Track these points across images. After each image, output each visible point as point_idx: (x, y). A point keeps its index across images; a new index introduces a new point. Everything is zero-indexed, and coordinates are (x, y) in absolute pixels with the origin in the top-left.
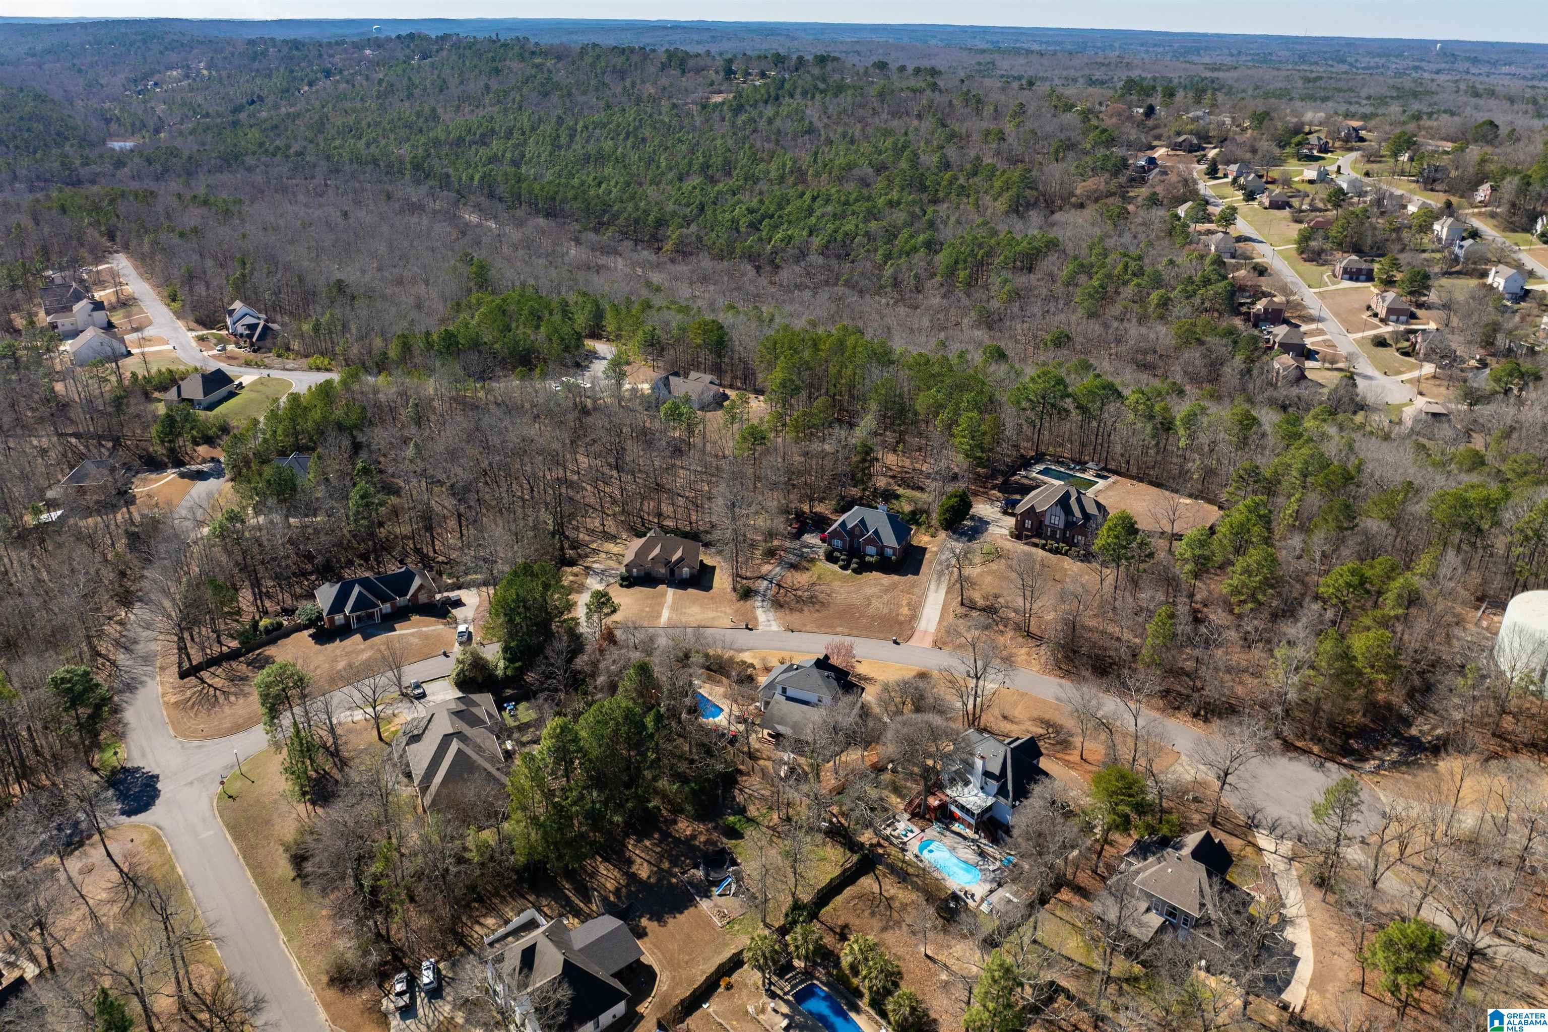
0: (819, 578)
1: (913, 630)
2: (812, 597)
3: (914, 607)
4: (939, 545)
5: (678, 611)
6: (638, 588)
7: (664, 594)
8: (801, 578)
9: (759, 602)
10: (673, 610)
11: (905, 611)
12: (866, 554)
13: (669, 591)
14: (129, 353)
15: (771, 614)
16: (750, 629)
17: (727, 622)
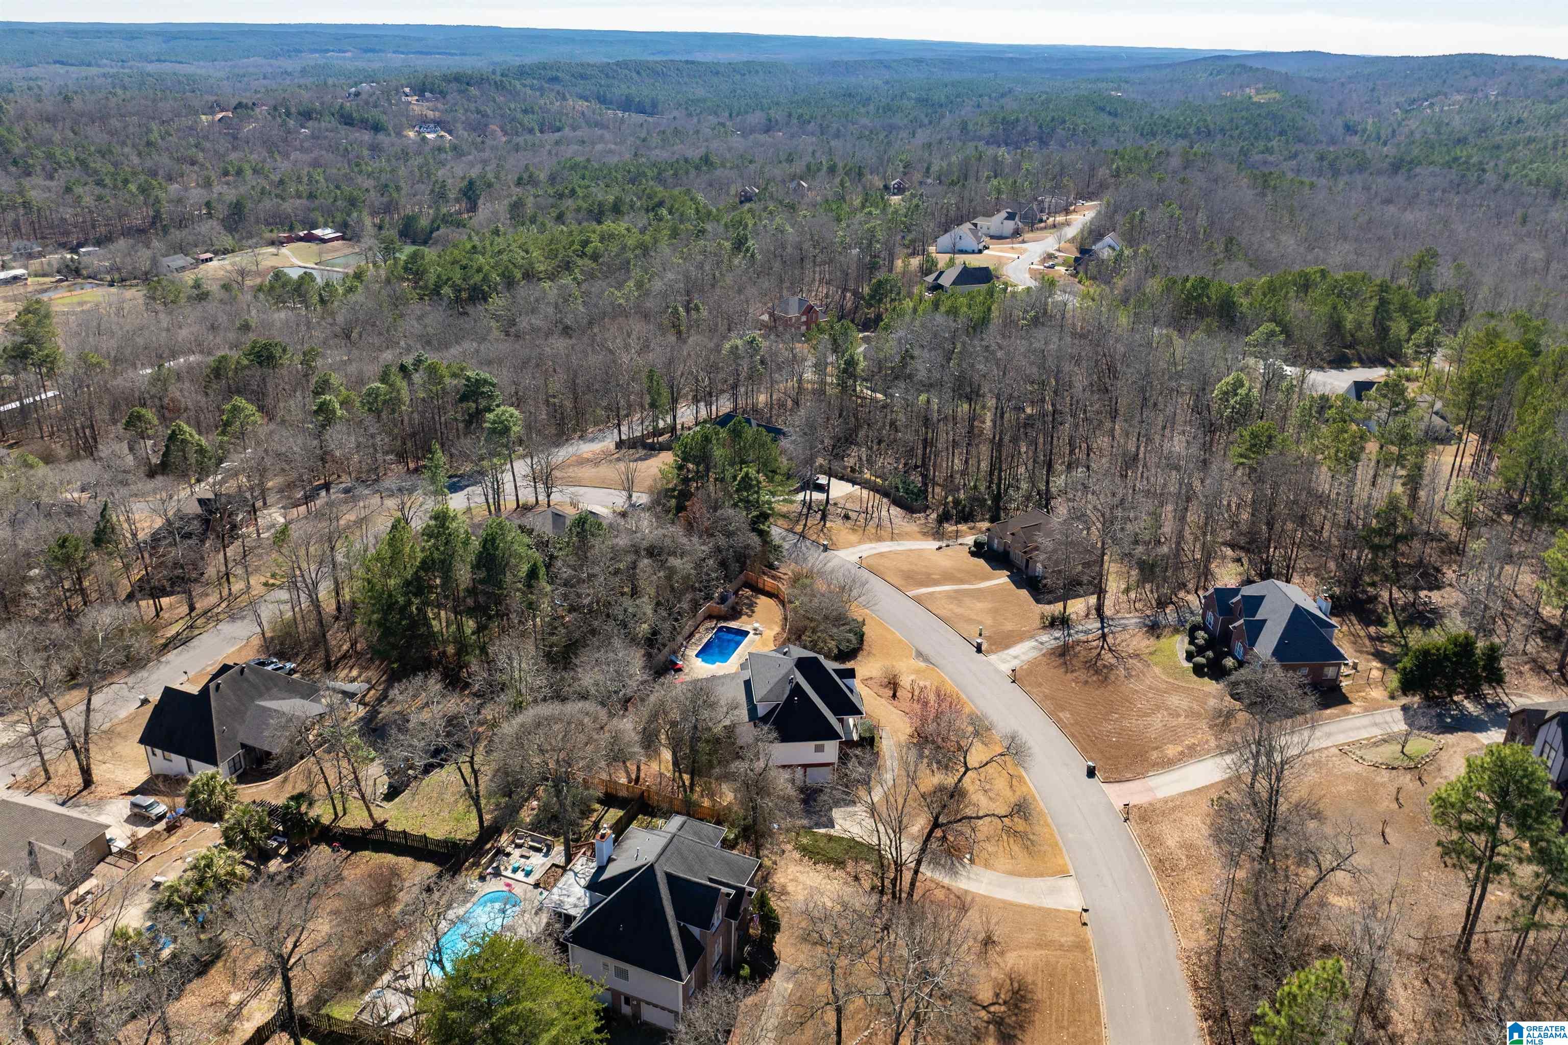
0: (1151, 654)
1: (1140, 776)
2: (1111, 668)
3: (1191, 754)
4: (1372, 707)
5: (956, 597)
6: (981, 562)
7: (987, 578)
8: (1139, 642)
9: (1050, 639)
10: (956, 591)
11: (1171, 751)
12: (1230, 653)
13: (1002, 579)
14: (980, 252)
15: (1034, 654)
16: (979, 649)
17: (972, 631)
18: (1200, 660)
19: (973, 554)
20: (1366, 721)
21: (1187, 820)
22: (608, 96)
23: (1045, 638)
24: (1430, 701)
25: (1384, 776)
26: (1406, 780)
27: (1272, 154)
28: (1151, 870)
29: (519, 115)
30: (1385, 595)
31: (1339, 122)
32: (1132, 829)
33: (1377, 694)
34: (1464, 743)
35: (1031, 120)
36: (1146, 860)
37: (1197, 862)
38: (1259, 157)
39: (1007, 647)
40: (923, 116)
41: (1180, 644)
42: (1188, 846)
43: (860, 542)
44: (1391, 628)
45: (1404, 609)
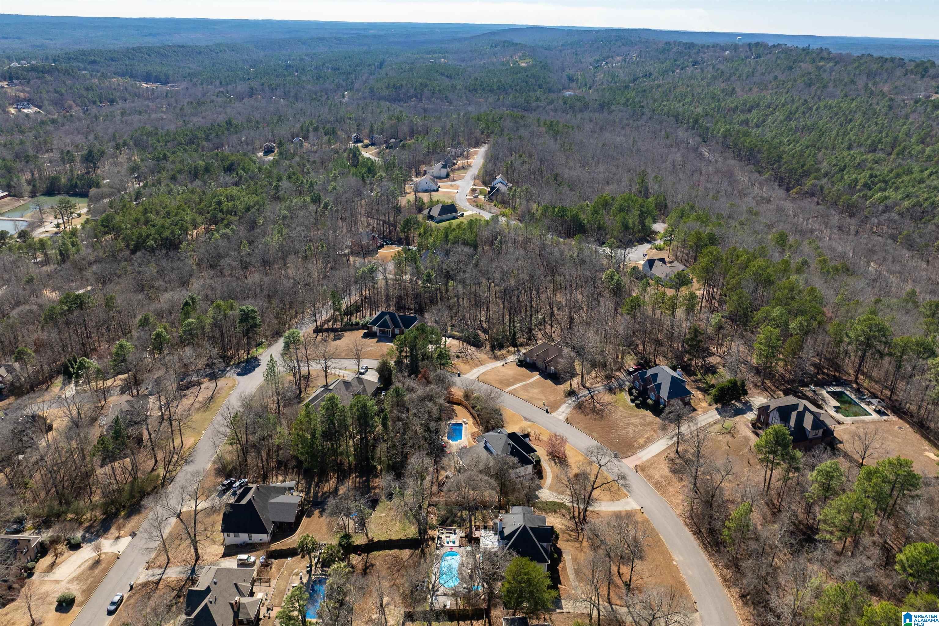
0: (616, 402)
1: (634, 453)
2: (601, 410)
3: (649, 441)
4: (705, 412)
5: (525, 387)
6: (524, 369)
7: (532, 377)
8: (607, 398)
9: (571, 401)
10: (524, 386)
11: (641, 441)
12: (649, 398)
13: (536, 377)
14: (437, 190)
15: (569, 410)
16: (548, 412)
17: (541, 404)
18: (638, 402)
19: (519, 366)
20: (706, 416)
21: (659, 467)
22: (134, 72)
23: (570, 402)
24: (724, 405)
25: (720, 437)
26: (728, 437)
27: (540, 101)
28: (654, 488)
29: (84, 93)
30: (693, 363)
31: (564, 75)
32: (640, 475)
33: (704, 404)
34: (742, 419)
35: (409, 85)
36: (651, 485)
37: (670, 482)
38: (534, 104)
39: (557, 408)
40: (341, 82)
41: (626, 397)
42: (664, 477)
43: (471, 369)
44: (699, 376)
45: (702, 367)
